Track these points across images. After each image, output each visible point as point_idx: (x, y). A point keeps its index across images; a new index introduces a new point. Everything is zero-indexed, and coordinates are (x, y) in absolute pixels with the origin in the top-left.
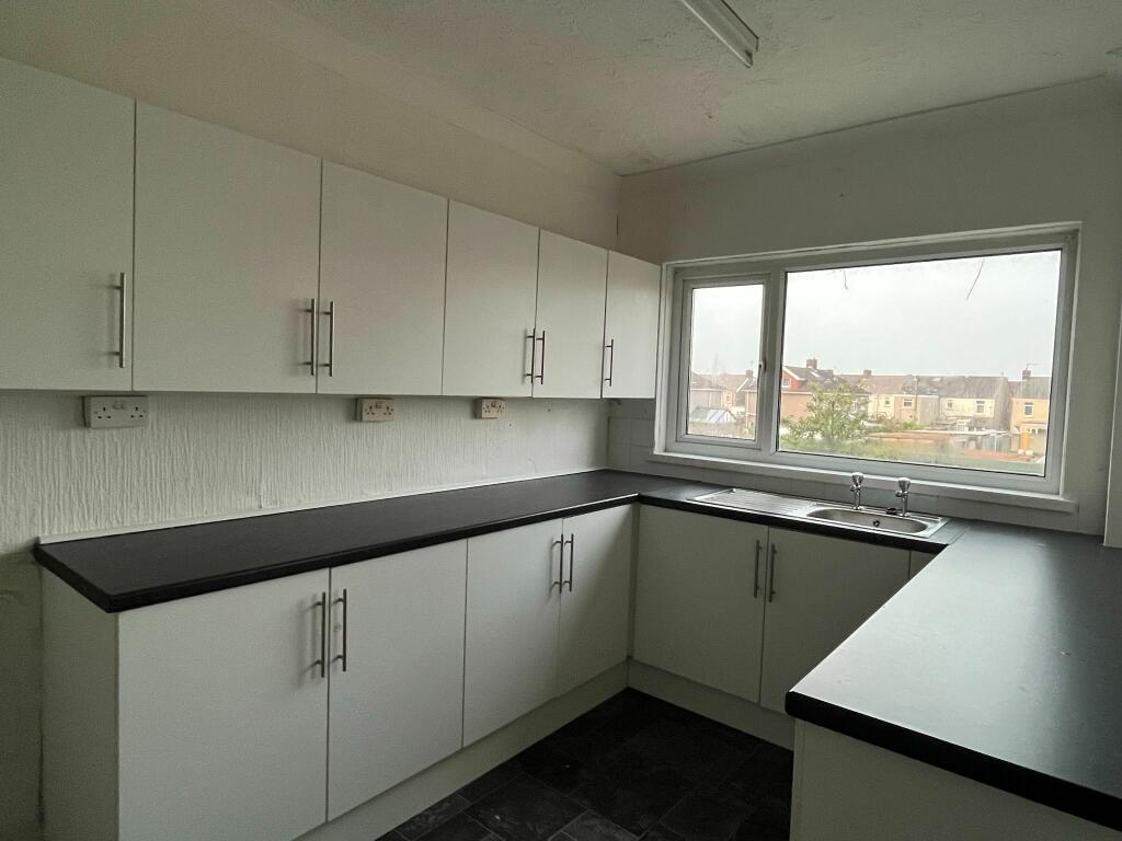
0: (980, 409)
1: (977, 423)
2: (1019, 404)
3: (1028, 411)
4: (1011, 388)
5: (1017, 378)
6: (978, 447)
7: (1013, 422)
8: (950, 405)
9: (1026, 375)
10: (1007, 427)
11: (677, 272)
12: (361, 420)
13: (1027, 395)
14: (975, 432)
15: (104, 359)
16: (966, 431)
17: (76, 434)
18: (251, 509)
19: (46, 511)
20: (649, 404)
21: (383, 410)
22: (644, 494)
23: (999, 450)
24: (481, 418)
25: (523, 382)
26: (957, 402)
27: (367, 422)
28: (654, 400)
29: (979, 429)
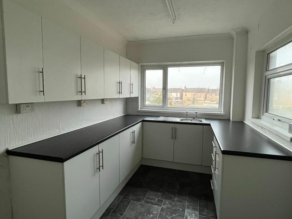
0: (177, 95)
1: (176, 98)
2: (184, 94)
3: (186, 95)
4: (183, 90)
5: (184, 88)
6: (177, 104)
7: (183, 98)
8: (171, 95)
9: (185, 87)
10: (182, 99)
11: (142, 66)
12: (81, 106)
13: (185, 92)
14: (176, 101)
15: (38, 93)
16: (174, 100)
17: (15, 116)
18: (58, 133)
19: (9, 140)
20: (137, 98)
21: (86, 103)
22: (144, 119)
23: (181, 103)
24: (104, 103)
25: (118, 94)
26: (172, 94)
27: (83, 106)
28: (138, 97)
29: (177, 100)
